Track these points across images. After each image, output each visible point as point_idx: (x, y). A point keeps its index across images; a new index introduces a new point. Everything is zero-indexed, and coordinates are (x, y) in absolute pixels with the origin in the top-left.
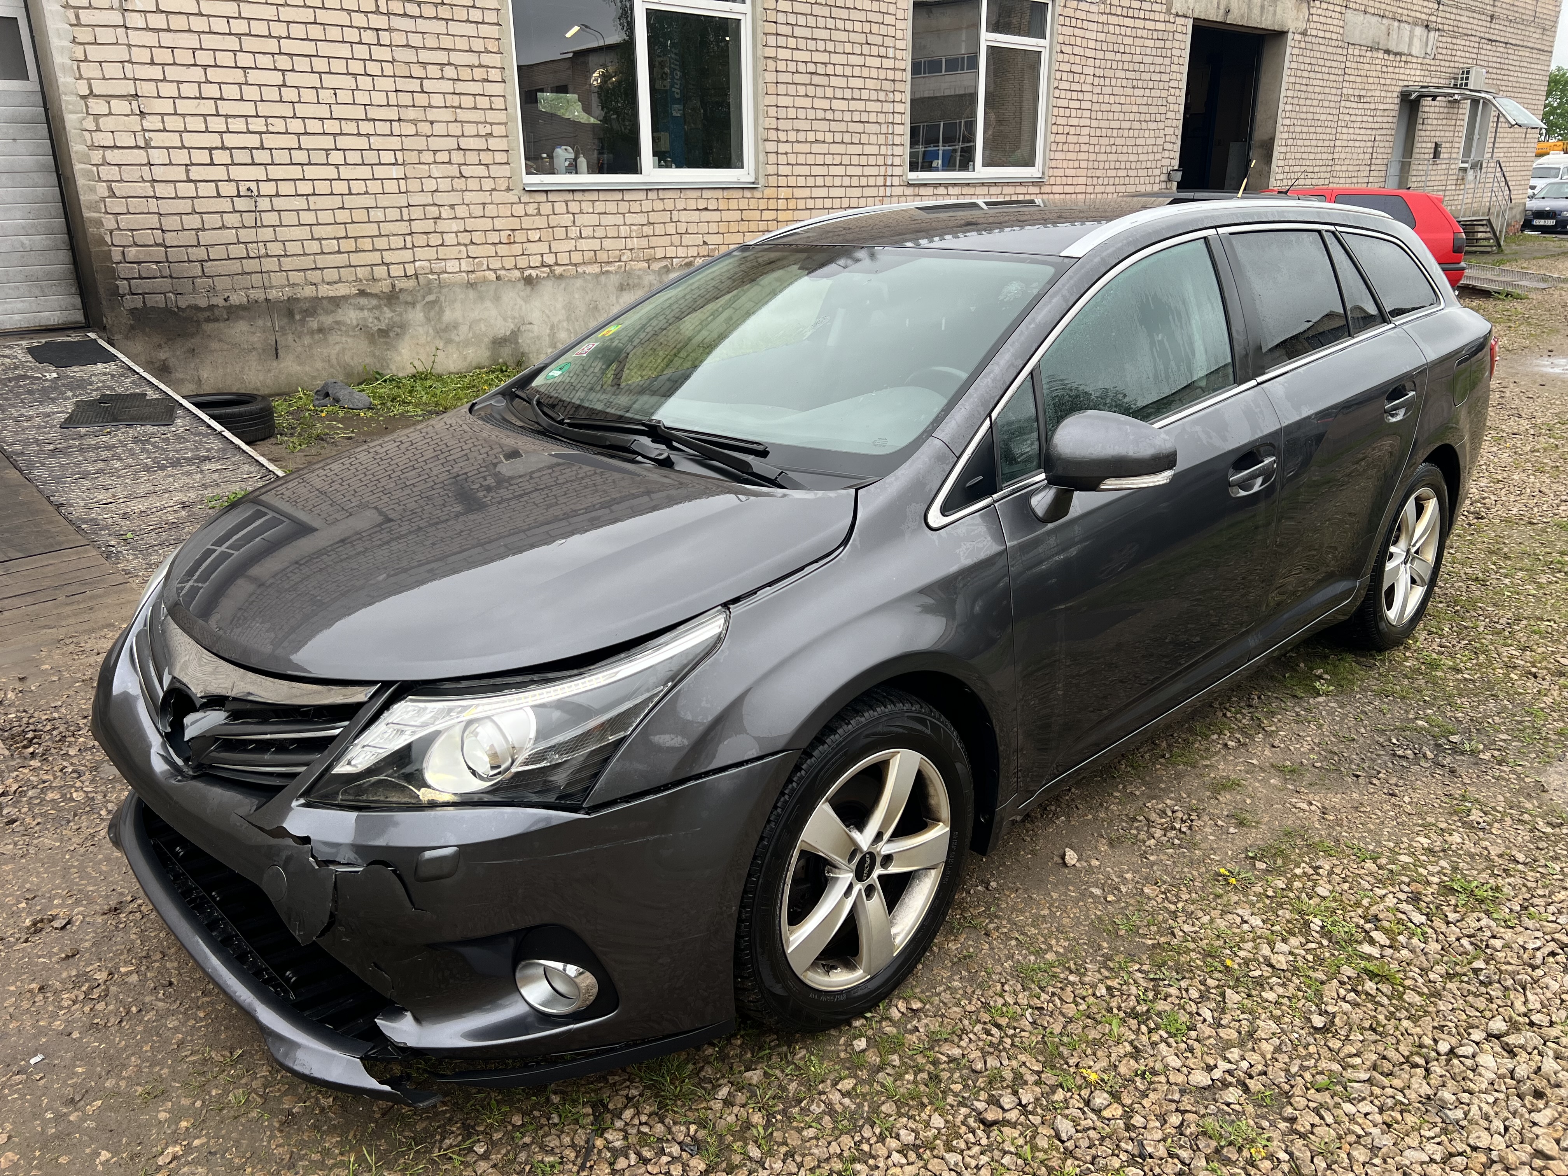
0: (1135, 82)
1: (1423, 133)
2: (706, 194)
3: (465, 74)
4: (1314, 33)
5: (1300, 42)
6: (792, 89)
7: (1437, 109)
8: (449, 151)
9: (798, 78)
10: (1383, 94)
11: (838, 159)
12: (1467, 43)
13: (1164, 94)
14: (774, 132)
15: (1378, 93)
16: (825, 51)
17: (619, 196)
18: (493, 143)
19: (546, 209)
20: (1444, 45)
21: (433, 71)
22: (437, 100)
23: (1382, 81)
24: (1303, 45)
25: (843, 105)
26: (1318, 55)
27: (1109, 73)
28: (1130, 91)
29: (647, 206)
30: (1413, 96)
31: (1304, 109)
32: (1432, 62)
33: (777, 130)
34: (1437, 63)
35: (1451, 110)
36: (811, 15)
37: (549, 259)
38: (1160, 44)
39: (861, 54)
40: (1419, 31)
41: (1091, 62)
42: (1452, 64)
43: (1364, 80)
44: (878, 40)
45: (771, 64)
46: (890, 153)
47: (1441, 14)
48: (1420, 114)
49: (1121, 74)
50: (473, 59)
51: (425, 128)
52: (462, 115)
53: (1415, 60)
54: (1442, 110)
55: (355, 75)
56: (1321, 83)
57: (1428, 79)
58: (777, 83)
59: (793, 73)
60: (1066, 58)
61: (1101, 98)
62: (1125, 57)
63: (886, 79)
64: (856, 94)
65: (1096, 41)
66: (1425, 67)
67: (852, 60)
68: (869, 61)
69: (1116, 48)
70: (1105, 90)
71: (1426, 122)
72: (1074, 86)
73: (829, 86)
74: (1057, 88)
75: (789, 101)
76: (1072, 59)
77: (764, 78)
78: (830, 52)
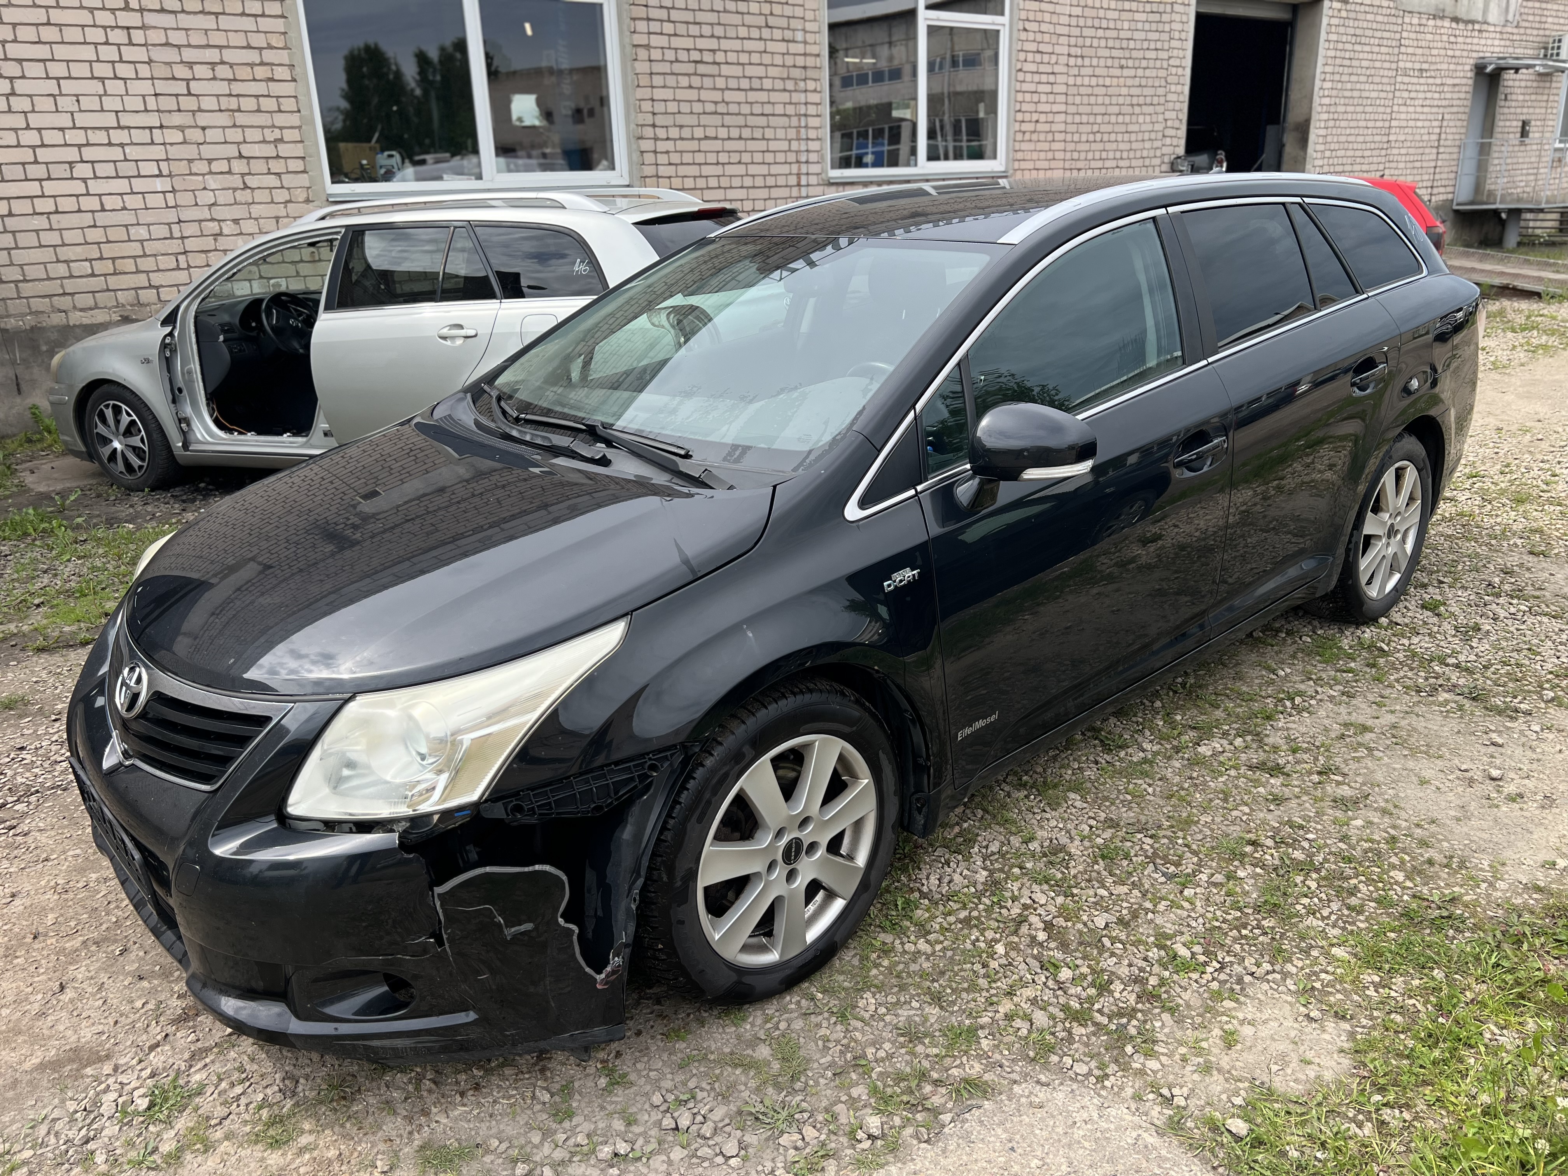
0: (1123, 62)
1: (1506, 110)
3: (243, 73)
5: (1339, 10)
6: (671, 81)
7: (1523, 84)
8: (229, 160)
9: (677, 68)
10: (1452, 67)
11: (735, 158)
13: (1162, 73)
14: (651, 129)
15: (1445, 66)
16: (713, 36)
18: (285, 150)
20: (1531, 9)
21: (201, 71)
22: (208, 103)
23: (1450, 53)
24: (1344, 14)
25: (740, 96)
26: (1365, 25)
27: (1086, 52)
28: (1117, 72)
30: (1489, 69)
31: (1349, 86)
32: (1515, 31)
33: (654, 126)
34: (1522, 31)
35: (1542, 84)
38: (1156, 17)
39: (761, 39)
41: (1064, 40)
42: (1541, 32)
43: (1427, 51)
44: (783, 22)
45: (642, 54)
46: (803, 148)
48: (1501, 89)
49: (1106, 53)
50: (252, 56)
52: (241, 119)
53: (1492, 29)
54: (1529, 84)
55: (102, 79)
56: (1370, 56)
57: (1511, 50)
58: (651, 74)
59: (672, 62)
60: (1031, 36)
61: (1079, 81)
62: (1109, 34)
63: (795, 66)
64: (756, 84)
65: (1070, 16)
66: (1505, 36)
67: (749, 45)
68: (771, 46)
69: (1097, 23)
70: (1084, 71)
71: (1509, 97)
72: (1042, 68)
73: (720, 76)
74: (1020, 70)
75: (667, 94)
76: (1039, 37)
77: (634, 69)
78: (719, 38)
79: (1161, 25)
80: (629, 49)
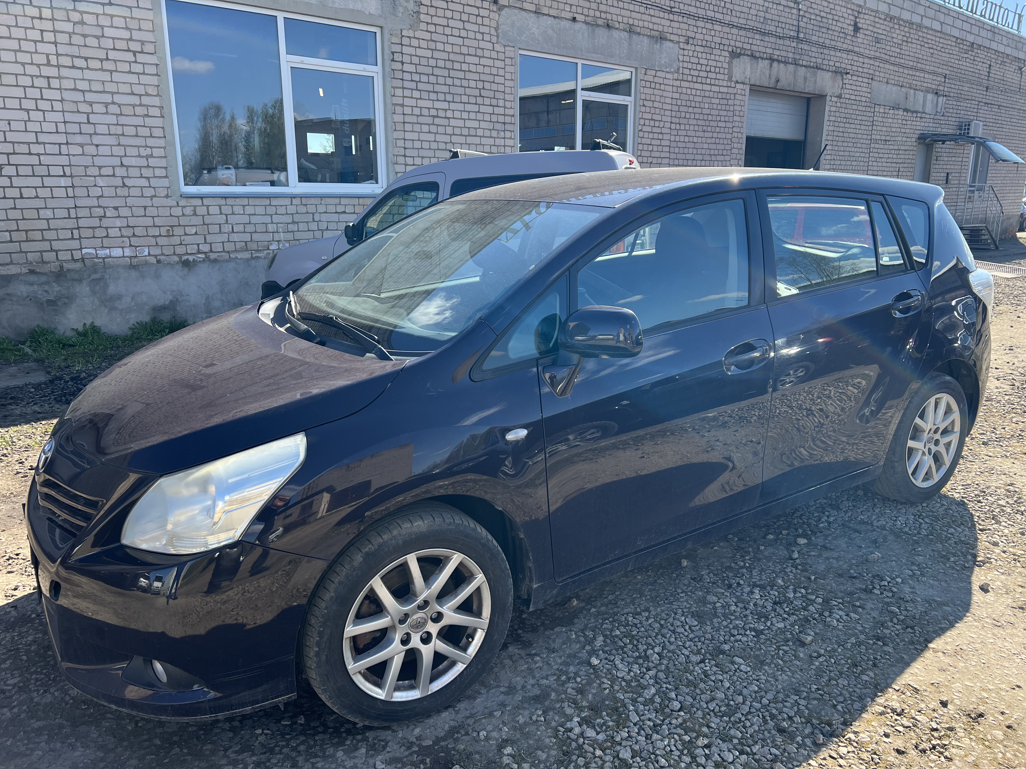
0: (705, 128)
1: (938, 165)
2: (344, 201)
3: (128, 111)
4: (848, 96)
5: (836, 102)
6: (417, 128)
7: (947, 150)
8: (113, 167)
9: (421, 120)
10: (904, 139)
12: (969, 105)
13: (729, 136)
14: (403, 158)
15: (900, 139)
16: (445, 101)
17: (267, 202)
18: (152, 162)
19: (202, 211)
20: (951, 107)
21: (98, 108)
22: (102, 129)
23: (903, 130)
24: (839, 105)
26: (852, 111)
27: (682, 121)
28: (701, 134)
29: (292, 209)
30: (928, 141)
31: (842, 149)
32: (942, 118)
33: (405, 156)
34: (946, 118)
35: (959, 151)
36: (432, 75)
37: (205, 248)
38: (725, 102)
39: (476, 104)
40: (930, 96)
41: (668, 113)
43: (889, 129)
44: (491, 94)
45: (399, 110)
47: (947, 85)
48: (934, 153)
49: (695, 122)
50: (135, 100)
51: (91, 150)
52: (123, 141)
53: (928, 116)
54: (950, 151)
55: (28, 111)
56: (855, 131)
57: (939, 130)
58: (404, 123)
59: (418, 116)
60: (648, 110)
61: (677, 139)
62: (696, 110)
63: (498, 122)
64: (472, 132)
65: (672, 98)
66: (936, 121)
67: (468, 107)
68: (483, 109)
69: (688, 104)
70: (680, 133)
71: (939, 158)
72: (655, 130)
73: (449, 126)
74: (641, 130)
75: (415, 136)
76: (653, 110)
77: (393, 119)
78: (449, 102)
79: (728, 107)
80: (389, 106)
